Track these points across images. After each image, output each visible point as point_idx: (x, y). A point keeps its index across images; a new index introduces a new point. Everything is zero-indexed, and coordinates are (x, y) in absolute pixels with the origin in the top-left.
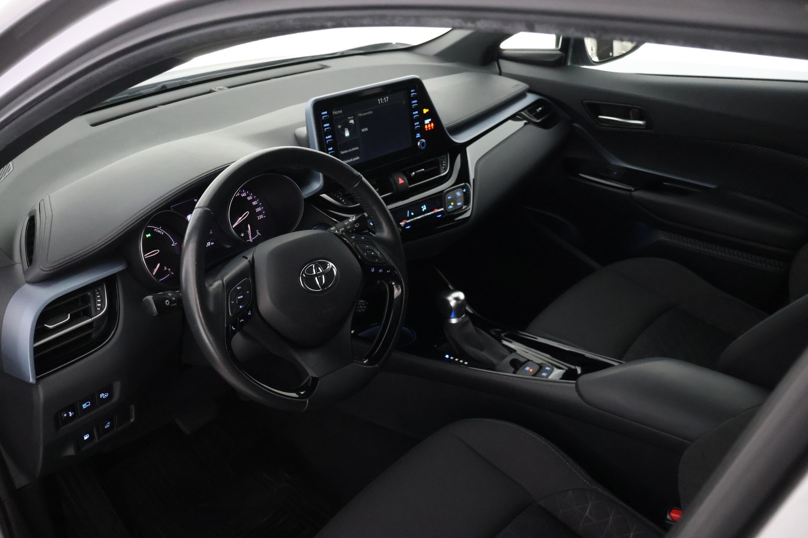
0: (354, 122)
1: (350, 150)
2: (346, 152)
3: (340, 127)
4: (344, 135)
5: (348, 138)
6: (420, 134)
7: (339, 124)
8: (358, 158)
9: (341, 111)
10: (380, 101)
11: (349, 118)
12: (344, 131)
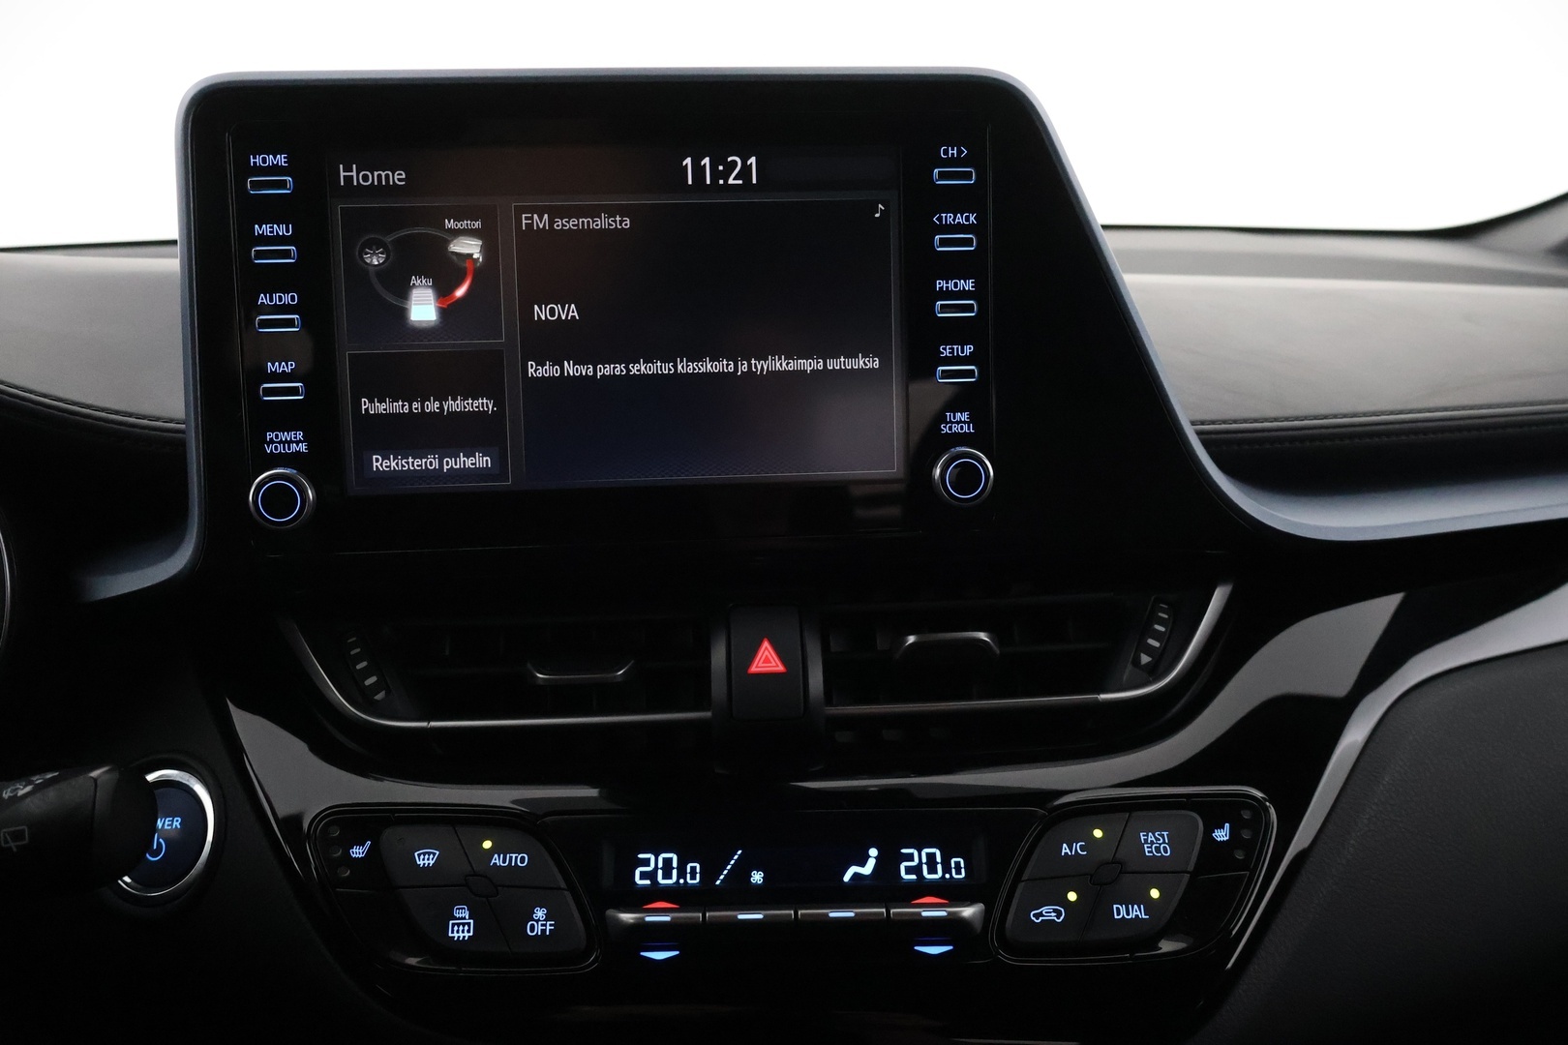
0: (485, 250)
1: (432, 406)
2: (399, 407)
3: (375, 260)
4: (402, 313)
5: (423, 332)
6: (972, 420)
7: (375, 245)
8: (481, 461)
9: (398, 177)
10: (699, 171)
11: (450, 224)
12: (404, 292)
